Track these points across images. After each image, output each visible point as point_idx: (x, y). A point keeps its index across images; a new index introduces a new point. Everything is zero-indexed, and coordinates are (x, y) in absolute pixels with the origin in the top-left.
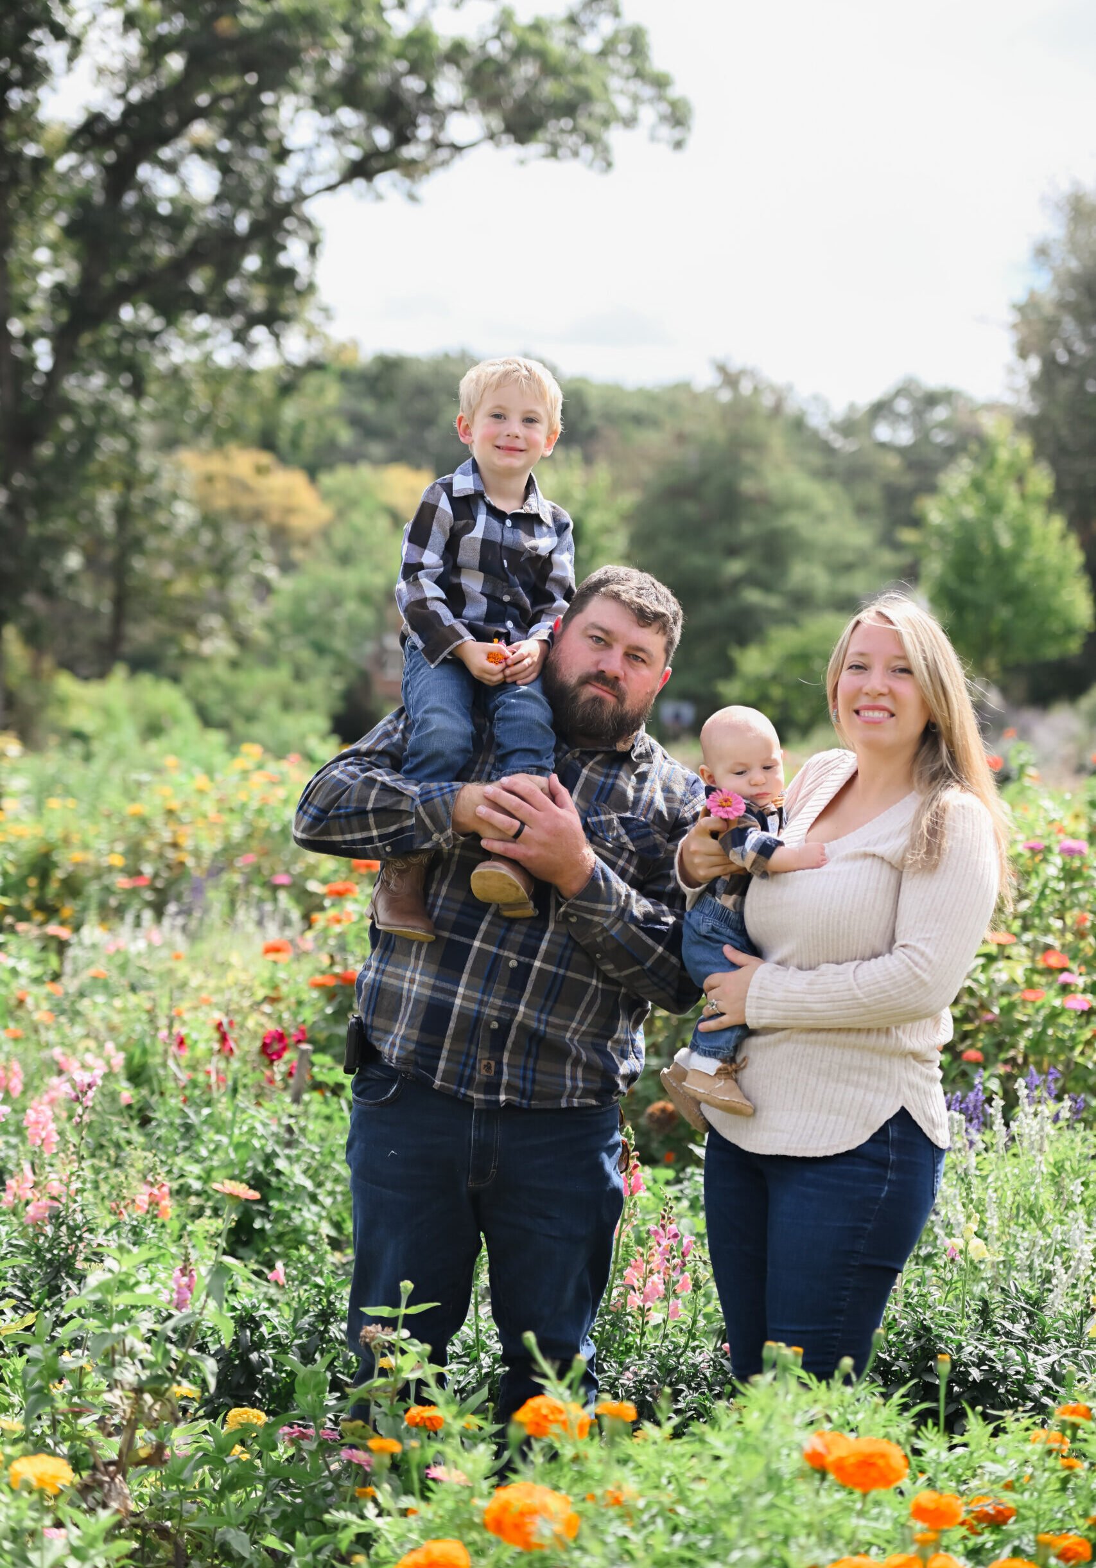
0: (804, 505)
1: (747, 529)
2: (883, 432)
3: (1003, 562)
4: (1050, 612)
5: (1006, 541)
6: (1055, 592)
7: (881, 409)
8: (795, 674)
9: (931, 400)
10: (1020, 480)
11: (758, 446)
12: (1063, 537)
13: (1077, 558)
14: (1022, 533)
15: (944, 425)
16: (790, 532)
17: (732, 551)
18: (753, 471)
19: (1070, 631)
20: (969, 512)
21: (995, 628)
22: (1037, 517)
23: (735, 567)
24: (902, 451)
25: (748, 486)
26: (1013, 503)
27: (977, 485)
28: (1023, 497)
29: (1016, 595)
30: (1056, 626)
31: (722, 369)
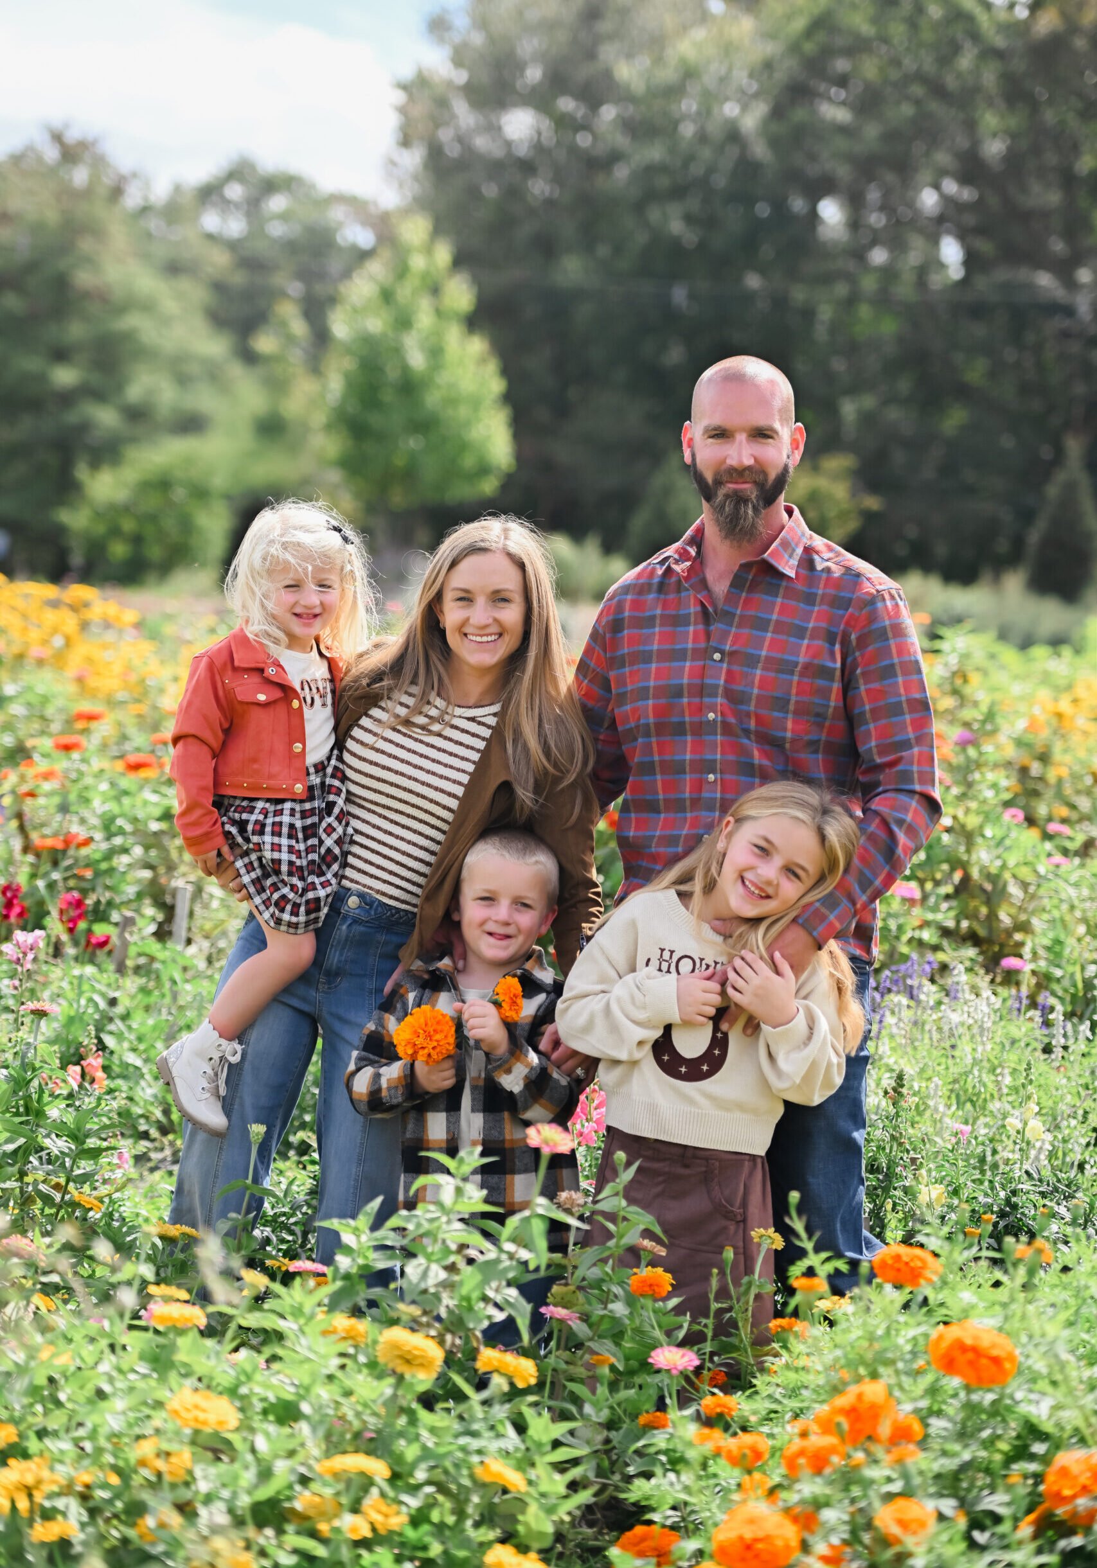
0: (147, 306)
1: (76, 331)
2: (211, 221)
3: (410, 387)
4: (464, 446)
5: (417, 360)
6: (468, 424)
7: (209, 193)
8: (151, 503)
9: (271, 185)
10: (435, 290)
11: (95, 230)
12: (482, 361)
13: (496, 385)
14: (435, 353)
15: (284, 217)
16: (128, 337)
17: (60, 355)
18: (90, 261)
19: (484, 470)
20: (376, 324)
21: (400, 461)
22: (454, 335)
23: (65, 376)
24: (233, 246)
25: (83, 278)
26: (424, 318)
27: (387, 296)
28: (439, 313)
29: (425, 425)
30: (469, 462)
31: (57, 137)
